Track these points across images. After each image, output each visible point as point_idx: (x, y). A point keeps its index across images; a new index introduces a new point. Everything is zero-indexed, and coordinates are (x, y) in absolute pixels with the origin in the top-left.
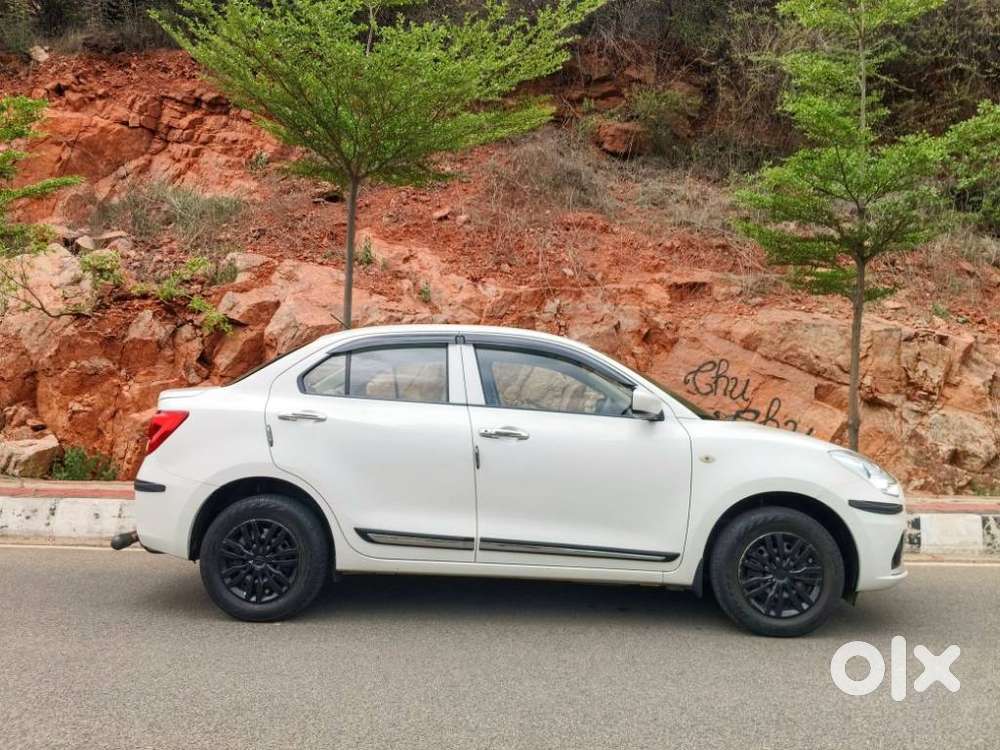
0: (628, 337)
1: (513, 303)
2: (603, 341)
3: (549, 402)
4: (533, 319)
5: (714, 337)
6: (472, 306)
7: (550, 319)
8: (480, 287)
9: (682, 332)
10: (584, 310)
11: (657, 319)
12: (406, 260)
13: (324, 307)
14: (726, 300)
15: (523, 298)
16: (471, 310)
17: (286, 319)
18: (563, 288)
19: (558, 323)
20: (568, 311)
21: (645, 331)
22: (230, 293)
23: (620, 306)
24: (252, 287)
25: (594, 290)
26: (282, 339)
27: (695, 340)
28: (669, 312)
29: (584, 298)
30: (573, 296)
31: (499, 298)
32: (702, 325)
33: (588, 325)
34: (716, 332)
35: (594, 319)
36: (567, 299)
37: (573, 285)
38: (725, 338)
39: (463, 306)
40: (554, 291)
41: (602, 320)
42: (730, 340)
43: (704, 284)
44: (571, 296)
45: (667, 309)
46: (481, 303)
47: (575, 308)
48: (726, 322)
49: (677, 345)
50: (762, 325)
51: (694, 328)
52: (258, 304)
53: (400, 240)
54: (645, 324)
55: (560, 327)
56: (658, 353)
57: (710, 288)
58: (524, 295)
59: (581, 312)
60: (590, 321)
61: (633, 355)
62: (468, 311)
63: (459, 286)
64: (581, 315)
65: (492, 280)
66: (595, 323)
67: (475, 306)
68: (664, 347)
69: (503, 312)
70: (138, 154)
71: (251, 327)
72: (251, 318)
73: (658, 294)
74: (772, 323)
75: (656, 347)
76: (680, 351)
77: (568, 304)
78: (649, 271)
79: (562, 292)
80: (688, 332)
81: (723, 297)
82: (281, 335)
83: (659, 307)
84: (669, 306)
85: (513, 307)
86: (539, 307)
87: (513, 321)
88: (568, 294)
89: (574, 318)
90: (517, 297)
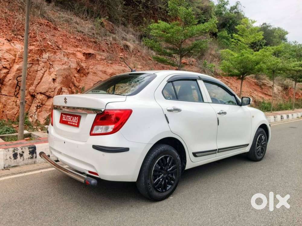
0: (73, 70)
1: (30, 53)
2: (66, 71)
4: (38, 60)
5: (101, 73)
6: (11, 52)
7: (46, 61)
8: (12, 44)
9: (90, 70)
10: (58, 59)
11: (82, 64)
14: (101, 60)
18: (49, 49)
19: (49, 63)
20: (52, 59)
21: (78, 68)
23: (69, 59)
25: (60, 51)
27: (95, 73)
28: (85, 63)
29: (57, 54)
30: (53, 53)
31: (23, 50)
32: (96, 68)
33: (60, 64)
34: (101, 71)
35: (63, 63)
37: (52, 49)
38: (104, 73)
39: (7, 52)
40: (46, 50)
41: (65, 63)
42: (106, 74)
43: (93, 54)
44: (52, 53)
45: (84, 62)
46: (15, 51)
47: (55, 58)
48: (104, 68)
49: (89, 74)
50: (116, 70)
51: (94, 69)
54: (78, 66)
55: (50, 65)
56: (83, 77)
57: (95, 56)
58: (34, 50)
59: (57, 59)
60: (61, 63)
61: (75, 77)
62: (10, 54)
64: (58, 60)
65: (16, 42)
66: (63, 64)
67: (12, 53)
68: (85, 75)
73: (80, 56)
74: (118, 70)
75: (82, 75)
76: (90, 76)
77: (52, 56)
78: (75, 47)
79: (49, 51)
80: (92, 70)
81: (100, 60)
83: (82, 61)
84: (85, 60)
85: (30, 55)
86: (40, 56)
87: (30, 60)
88: (51, 52)
89: (55, 61)
90: (31, 51)
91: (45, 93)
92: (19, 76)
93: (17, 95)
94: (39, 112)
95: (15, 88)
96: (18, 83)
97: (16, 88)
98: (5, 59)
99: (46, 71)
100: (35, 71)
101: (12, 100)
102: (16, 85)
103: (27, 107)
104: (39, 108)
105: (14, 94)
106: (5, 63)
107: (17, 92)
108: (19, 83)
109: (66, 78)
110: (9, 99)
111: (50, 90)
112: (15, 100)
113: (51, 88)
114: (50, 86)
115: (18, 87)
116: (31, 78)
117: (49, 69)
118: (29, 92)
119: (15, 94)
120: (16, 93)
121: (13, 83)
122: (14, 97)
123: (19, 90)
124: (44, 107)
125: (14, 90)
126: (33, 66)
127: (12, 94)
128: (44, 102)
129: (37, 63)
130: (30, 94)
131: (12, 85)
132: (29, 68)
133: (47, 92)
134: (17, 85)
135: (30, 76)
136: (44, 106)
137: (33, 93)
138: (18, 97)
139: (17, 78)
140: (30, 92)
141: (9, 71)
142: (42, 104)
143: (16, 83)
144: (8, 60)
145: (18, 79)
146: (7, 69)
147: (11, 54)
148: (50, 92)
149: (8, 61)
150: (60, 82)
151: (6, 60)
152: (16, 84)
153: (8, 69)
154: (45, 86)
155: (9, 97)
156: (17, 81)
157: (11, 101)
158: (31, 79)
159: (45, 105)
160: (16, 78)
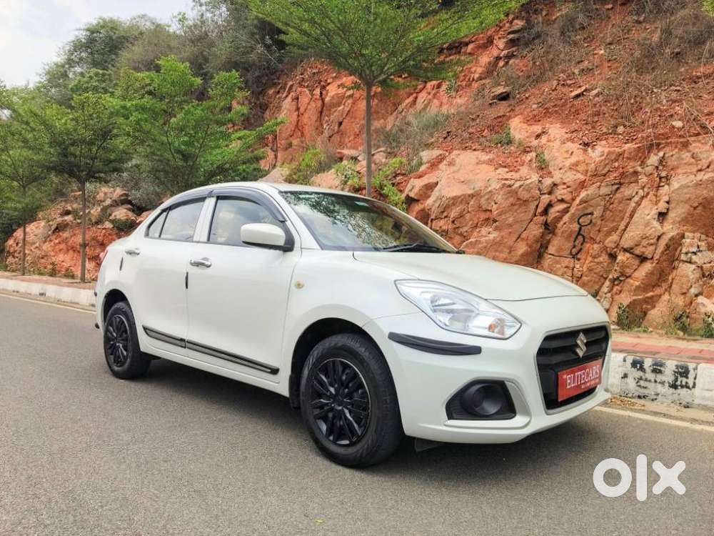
1: (617, 160)
2: (705, 188)
3: (644, 249)
4: (636, 173)
6: (578, 168)
7: (653, 171)
8: (590, 150)
10: (689, 159)
12: (538, 136)
13: (463, 182)
15: (626, 155)
16: (577, 171)
17: (437, 194)
18: (669, 141)
19: (660, 175)
20: (672, 162)
22: (412, 179)
24: (425, 174)
25: (704, 138)
26: (433, 208)
29: (691, 148)
30: (679, 147)
31: (603, 158)
33: (692, 173)
35: (699, 167)
36: (672, 151)
37: (680, 136)
39: (570, 168)
40: (658, 145)
41: (708, 167)
44: (676, 147)
46: (586, 164)
47: (680, 158)
52: (426, 185)
53: (539, 121)
55: (661, 178)
58: (628, 152)
60: (695, 169)
62: (575, 173)
63: (570, 152)
64: (685, 164)
65: (603, 142)
66: (700, 170)
67: (581, 168)
69: (606, 170)
70: (409, 95)
71: (422, 202)
72: (421, 195)
77: (672, 156)
79: (667, 144)
82: (433, 205)
85: (616, 164)
86: (642, 162)
87: (616, 177)
88: (674, 145)
89: (678, 168)
90: (621, 154)
91: (632, 249)
92: (583, 215)
93: (577, 254)
94: (616, 293)
95: (572, 239)
96: (580, 229)
97: (575, 241)
98: (564, 184)
99: (646, 196)
100: (625, 198)
101: (564, 265)
102: (576, 234)
103: (597, 280)
104: (617, 285)
105: (569, 252)
106: (562, 191)
107: (578, 248)
108: (583, 228)
109: (704, 207)
110: (558, 262)
111: (645, 242)
112: (572, 265)
113: (647, 235)
114: (645, 232)
115: (580, 238)
116: (612, 216)
117: (658, 190)
118: (605, 248)
119: (571, 253)
120: (574, 251)
121: (570, 230)
122: (568, 259)
123: (582, 244)
124: (628, 283)
125: (571, 244)
126: (622, 190)
127: (566, 253)
128: (628, 271)
129: (633, 179)
130: (607, 251)
131: (565, 235)
132: (609, 195)
133: (637, 245)
134: (579, 234)
135: (611, 211)
136: (629, 280)
137: (613, 249)
138: (579, 260)
139: (579, 219)
140: (607, 248)
141: (569, 207)
142: (622, 274)
143: (577, 229)
144: (568, 184)
145: (581, 220)
146: (566, 202)
147: (579, 172)
148: (644, 247)
149: (568, 187)
150: (678, 219)
151: (565, 187)
152: (576, 231)
153: (568, 203)
154: (633, 232)
155: (558, 258)
156: (578, 226)
157: (562, 267)
158: (612, 218)
159: (632, 279)
160: (577, 220)
